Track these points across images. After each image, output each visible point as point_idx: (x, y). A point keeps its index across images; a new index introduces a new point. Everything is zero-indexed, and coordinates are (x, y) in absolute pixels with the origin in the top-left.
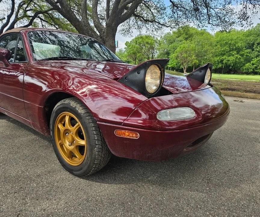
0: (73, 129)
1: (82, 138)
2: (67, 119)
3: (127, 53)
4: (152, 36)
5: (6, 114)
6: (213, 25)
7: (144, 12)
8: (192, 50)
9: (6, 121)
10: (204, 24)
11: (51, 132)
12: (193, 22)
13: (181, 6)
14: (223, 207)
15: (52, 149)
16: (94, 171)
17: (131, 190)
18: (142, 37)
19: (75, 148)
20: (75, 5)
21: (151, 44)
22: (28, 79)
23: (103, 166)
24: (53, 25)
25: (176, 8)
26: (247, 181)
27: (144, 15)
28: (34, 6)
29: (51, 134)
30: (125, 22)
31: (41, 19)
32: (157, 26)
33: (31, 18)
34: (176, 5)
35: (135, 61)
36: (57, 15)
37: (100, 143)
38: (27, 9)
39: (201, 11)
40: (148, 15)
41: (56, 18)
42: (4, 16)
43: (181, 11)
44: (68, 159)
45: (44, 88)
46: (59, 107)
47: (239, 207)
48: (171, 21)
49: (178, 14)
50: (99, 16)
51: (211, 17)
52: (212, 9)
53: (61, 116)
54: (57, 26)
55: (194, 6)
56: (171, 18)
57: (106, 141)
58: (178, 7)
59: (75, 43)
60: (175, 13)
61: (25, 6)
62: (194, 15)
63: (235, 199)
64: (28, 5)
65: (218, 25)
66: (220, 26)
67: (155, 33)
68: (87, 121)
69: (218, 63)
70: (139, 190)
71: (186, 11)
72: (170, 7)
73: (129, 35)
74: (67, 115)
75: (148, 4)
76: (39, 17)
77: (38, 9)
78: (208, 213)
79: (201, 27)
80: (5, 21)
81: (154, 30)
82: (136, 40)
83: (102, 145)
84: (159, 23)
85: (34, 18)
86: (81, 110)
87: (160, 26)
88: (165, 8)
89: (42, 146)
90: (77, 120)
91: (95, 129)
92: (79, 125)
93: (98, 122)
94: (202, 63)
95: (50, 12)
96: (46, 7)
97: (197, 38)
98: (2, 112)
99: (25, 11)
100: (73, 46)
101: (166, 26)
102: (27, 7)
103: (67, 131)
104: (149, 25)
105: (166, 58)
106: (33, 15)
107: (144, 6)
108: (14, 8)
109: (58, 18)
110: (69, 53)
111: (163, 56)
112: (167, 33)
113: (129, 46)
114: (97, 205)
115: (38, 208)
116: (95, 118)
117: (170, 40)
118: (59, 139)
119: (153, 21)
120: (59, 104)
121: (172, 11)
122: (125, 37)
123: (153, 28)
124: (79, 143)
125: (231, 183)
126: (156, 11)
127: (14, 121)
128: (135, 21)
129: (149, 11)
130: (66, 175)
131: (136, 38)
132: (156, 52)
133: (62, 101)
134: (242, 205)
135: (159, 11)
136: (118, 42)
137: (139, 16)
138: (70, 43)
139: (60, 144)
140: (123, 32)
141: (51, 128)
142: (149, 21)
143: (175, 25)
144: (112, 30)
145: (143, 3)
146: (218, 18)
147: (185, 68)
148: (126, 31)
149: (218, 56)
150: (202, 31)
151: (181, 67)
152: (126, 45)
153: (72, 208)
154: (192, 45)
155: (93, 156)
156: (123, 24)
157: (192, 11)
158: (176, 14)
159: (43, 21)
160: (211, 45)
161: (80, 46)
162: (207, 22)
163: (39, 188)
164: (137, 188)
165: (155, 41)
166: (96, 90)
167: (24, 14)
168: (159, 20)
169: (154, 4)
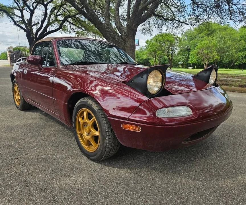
0: (90, 122)
1: (96, 129)
2: (85, 114)
3: (147, 50)
4: (172, 34)
5: (40, 108)
6: (236, 21)
7: (164, 12)
8: (214, 46)
9: (39, 114)
10: (226, 20)
11: (73, 124)
12: (214, 19)
13: (202, 3)
14: (214, 194)
15: (74, 138)
16: (106, 157)
17: (136, 174)
18: (162, 35)
19: (91, 138)
20: (99, 9)
21: (171, 41)
22: (57, 80)
23: (113, 153)
24: (80, 27)
25: (196, 6)
26: (243, 173)
27: (164, 14)
28: (64, 11)
29: (74, 126)
30: (146, 21)
31: (70, 23)
32: (177, 24)
33: (61, 22)
34: (197, 2)
35: (155, 58)
36: (83, 18)
37: (110, 134)
38: (58, 14)
39: (222, 8)
40: (168, 14)
41: (83, 21)
42: (39, 21)
43: (201, 8)
44: (86, 147)
45: (69, 88)
46: (79, 104)
47: (230, 195)
48: (192, 18)
49: (198, 11)
50: (121, 17)
51: (233, 13)
52: (234, 4)
53: (81, 111)
54: (83, 28)
55: (215, 3)
56: (191, 16)
57: (115, 132)
58: (198, 5)
59: (96, 47)
60: (195, 10)
61: (56, 11)
62: (215, 11)
63: (227, 188)
64: (58, 11)
65: (240, 21)
66: (243, 21)
67: (175, 31)
68: (100, 116)
69: (242, 59)
70: (142, 174)
71: (207, 8)
72: (191, 5)
73: (149, 34)
74: (85, 111)
75: (169, 3)
76: (68, 21)
77: (67, 14)
78: (200, 197)
79: (223, 23)
80: (39, 26)
81: (174, 28)
82: (156, 38)
83: (112, 136)
84: (179, 21)
85: (63, 21)
86: (95, 107)
87: (180, 24)
88: (185, 6)
89: (67, 136)
90: (93, 115)
91: (106, 122)
92: (94, 119)
93: (108, 117)
94: (225, 59)
95: (78, 16)
96: (74, 12)
97: (219, 34)
98: (37, 107)
99: (56, 16)
100: (94, 49)
101: (186, 24)
102: (58, 12)
103: (85, 124)
104: (169, 24)
105: (186, 54)
106: (63, 19)
107: (164, 5)
108: (47, 13)
109: (85, 21)
110: (91, 57)
111: (184, 52)
112: (188, 30)
113: (150, 44)
114: (106, 184)
115: (62, 183)
116: (106, 114)
117: (191, 36)
118: (80, 130)
119: (173, 19)
120: (79, 102)
121: (192, 8)
122: (145, 35)
123: (173, 26)
124: (94, 133)
125: (228, 174)
126: (176, 10)
127: (45, 114)
128: (155, 20)
129: (169, 10)
130: (84, 159)
131: (156, 36)
132: (176, 49)
133: (82, 99)
134: (233, 194)
135: (179, 10)
136: (139, 40)
137: (159, 16)
138: (91, 47)
139: (80, 134)
140: (144, 31)
141: (73, 121)
142: (169, 20)
143: (195, 22)
144: (132, 31)
145: (163, 3)
146: (241, 14)
147: (205, 65)
148: (146, 30)
149: (242, 51)
150: (225, 27)
151: (202, 63)
152: (147, 43)
153: (87, 185)
154: (213, 41)
155: (105, 145)
156: (144, 24)
157: (213, 7)
158: (197, 11)
159: (71, 24)
160: (234, 40)
161: (100, 49)
162: (229, 18)
163: (63, 168)
164: (141, 173)
165: (175, 38)
166: (111, 91)
167: (55, 19)
168: (179, 18)
169: (175, 3)
